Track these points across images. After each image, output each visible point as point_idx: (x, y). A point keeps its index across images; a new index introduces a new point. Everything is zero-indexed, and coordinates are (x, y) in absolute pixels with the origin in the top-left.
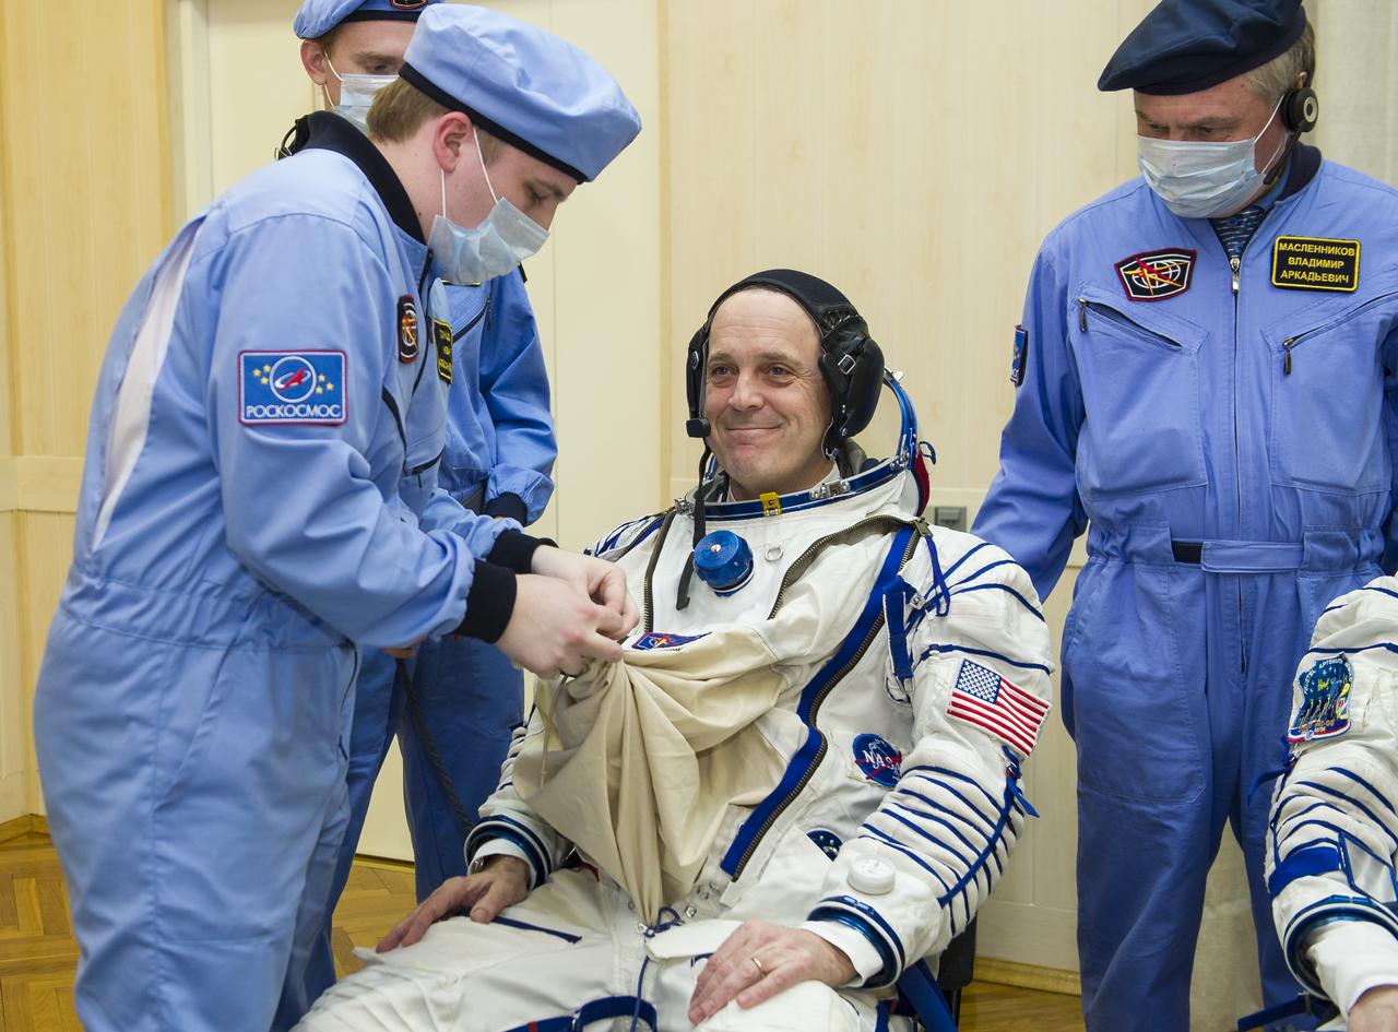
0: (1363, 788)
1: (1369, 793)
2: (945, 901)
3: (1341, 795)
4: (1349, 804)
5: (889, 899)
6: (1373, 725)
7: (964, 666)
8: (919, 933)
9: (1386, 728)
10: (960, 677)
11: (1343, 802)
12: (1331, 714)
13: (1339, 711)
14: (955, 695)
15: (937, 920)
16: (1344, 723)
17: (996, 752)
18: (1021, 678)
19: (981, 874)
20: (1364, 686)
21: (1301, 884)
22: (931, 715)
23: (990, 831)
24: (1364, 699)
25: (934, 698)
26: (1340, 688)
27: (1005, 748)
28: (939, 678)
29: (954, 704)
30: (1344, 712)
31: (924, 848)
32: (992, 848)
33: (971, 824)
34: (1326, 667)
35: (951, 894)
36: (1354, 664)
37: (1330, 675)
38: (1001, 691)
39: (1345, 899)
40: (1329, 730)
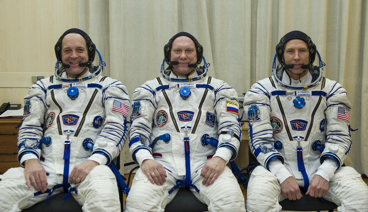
0: (144, 126)
1: (145, 126)
2: (117, 146)
3: (140, 127)
4: (142, 129)
5: (107, 147)
6: (145, 114)
7: (114, 101)
8: (114, 153)
9: (147, 114)
10: (114, 103)
11: (141, 128)
12: (138, 113)
13: (139, 112)
14: (113, 107)
15: (116, 150)
16: (140, 114)
17: (122, 117)
18: (125, 102)
19: (123, 140)
20: (143, 107)
21: (134, 144)
22: (108, 111)
23: (123, 132)
24: (143, 109)
25: (109, 108)
26: (139, 107)
27: (123, 116)
28: (110, 103)
29: (113, 109)
30: (140, 112)
31: (112, 137)
32: (124, 135)
33: (120, 131)
34: (136, 103)
35: (118, 144)
36: (141, 103)
37: (137, 105)
38: (121, 105)
39: (140, 146)
40: (138, 116)
